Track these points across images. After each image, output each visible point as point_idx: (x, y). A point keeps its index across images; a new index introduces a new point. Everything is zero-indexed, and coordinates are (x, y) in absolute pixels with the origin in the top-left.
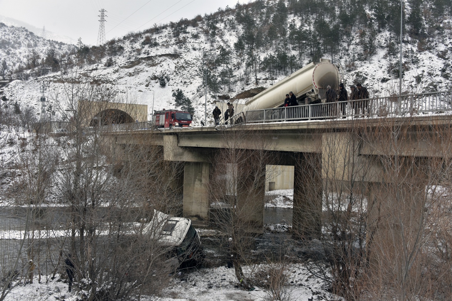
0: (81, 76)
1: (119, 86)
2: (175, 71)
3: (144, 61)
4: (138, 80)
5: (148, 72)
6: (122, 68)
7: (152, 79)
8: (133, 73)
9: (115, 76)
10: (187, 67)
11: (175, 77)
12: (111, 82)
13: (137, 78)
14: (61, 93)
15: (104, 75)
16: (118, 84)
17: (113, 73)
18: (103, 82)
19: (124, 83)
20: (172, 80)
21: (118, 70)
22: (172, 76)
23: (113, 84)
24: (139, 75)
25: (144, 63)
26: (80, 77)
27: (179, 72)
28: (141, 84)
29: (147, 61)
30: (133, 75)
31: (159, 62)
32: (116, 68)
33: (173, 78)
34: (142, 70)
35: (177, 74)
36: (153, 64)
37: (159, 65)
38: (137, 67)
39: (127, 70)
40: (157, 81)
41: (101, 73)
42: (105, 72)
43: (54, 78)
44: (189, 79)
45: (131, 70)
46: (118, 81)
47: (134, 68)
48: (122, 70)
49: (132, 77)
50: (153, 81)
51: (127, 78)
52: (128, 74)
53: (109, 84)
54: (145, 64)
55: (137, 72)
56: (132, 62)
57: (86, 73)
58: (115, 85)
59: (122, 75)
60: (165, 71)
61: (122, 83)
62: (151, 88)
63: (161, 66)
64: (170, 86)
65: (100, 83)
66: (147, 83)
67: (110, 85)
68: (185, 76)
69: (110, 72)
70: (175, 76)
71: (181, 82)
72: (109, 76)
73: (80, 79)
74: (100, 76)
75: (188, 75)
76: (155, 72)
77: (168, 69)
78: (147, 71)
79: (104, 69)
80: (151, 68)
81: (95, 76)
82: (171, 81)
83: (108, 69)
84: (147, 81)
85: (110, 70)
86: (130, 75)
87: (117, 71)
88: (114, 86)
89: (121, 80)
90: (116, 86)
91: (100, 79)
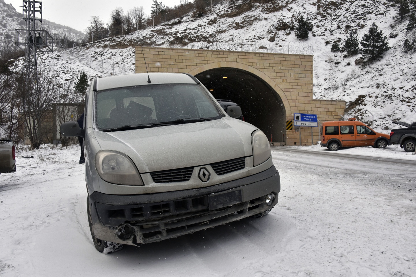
0: (155, 34)
1: (219, 44)
2: (319, 14)
3: (258, 4)
4: (252, 34)
5: (269, 21)
6: (222, 16)
7: (278, 29)
8: (243, 23)
9: (212, 29)
10: (341, 4)
11: (322, 23)
12: (207, 38)
13: (250, 31)
14: (120, 63)
15: (194, 29)
16: (217, 41)
17: (208, 24)
18: (191, 40)
19: (228, 39)
20: (318, 26)
21: (216, 19)
22: (316, 21)
23: (209, 42)
24: (254, 25)
25: (258, 7)
26: (154, 36)
27: (328, 14)
28: (260, 38)
29: (264, 3)
30: (242, 27)
31: (284, 5)
32: (213, 17)
33: (319, 24)
34: (256, 18)
35: (324, 16)
36: (274, 8)
37: (285, 10)
38: (247, 13)
39: (231, 20)
40: (288, 31)
41: (188, 27)
42: (194, 25)
43: (112, 42)
44: (353, 21)
45: (239, 19)
46: (219, 37)
47: (243, 15)
48: (222, 19)
49: (241, 31)
50: (281, 33)
51: (233, 31)
52: (234, 25)
53: (201, 42)
54: (261, 9)
55: (249, 22)
56: (239, 7)
57: (163, 29)
58: (213, 42)
59: (224, 27)
60: (300, 14)
61: (225, 39)
62: (281, 43)
63: (289, 10)
64: (317, 37)
65: (186, 41)
66: (270, 36)
67: (205, 43)
68: (342, 17)
69: (203, 24)
70: (321, 21)
71: (339, 27)
72: (201, 29)
73: (154, 39)
74: (187, 32)
75: (348, 15)
76: (282, 17)
77: (305, 11)
78: (266, 19)
79: (192, 21)
80: (271, 14)
81: (178, 32)
82: (315, 28)
83: (199, 21)
84: (269, 32)
85: (203, 21)
86: (238, 26)
87: (214, 21)
88: (211, 44)
89: (223, 35)
90: (215, 44)
91: (187, 36)
